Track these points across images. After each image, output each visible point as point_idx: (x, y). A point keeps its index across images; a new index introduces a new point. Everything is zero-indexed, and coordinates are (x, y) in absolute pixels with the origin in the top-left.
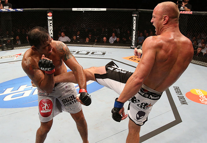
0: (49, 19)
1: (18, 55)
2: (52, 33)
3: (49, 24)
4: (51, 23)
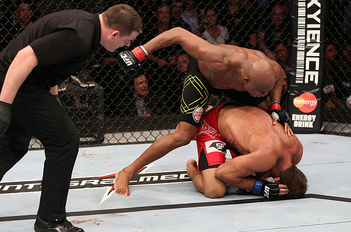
2: (312, 64)
3: (302, 12)
4: (314, 9)
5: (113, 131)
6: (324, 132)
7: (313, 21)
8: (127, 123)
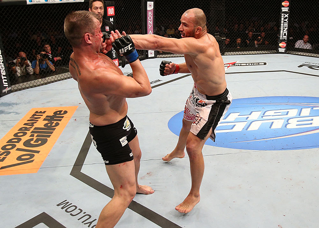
0: (283, 11)
1: (231, 65)
2: (285, 34)
3: (282, 19)
4: (286, 18)
5: (228, 52)
6: (288, 54)
7: (286, 22)
8: (232, 49)
